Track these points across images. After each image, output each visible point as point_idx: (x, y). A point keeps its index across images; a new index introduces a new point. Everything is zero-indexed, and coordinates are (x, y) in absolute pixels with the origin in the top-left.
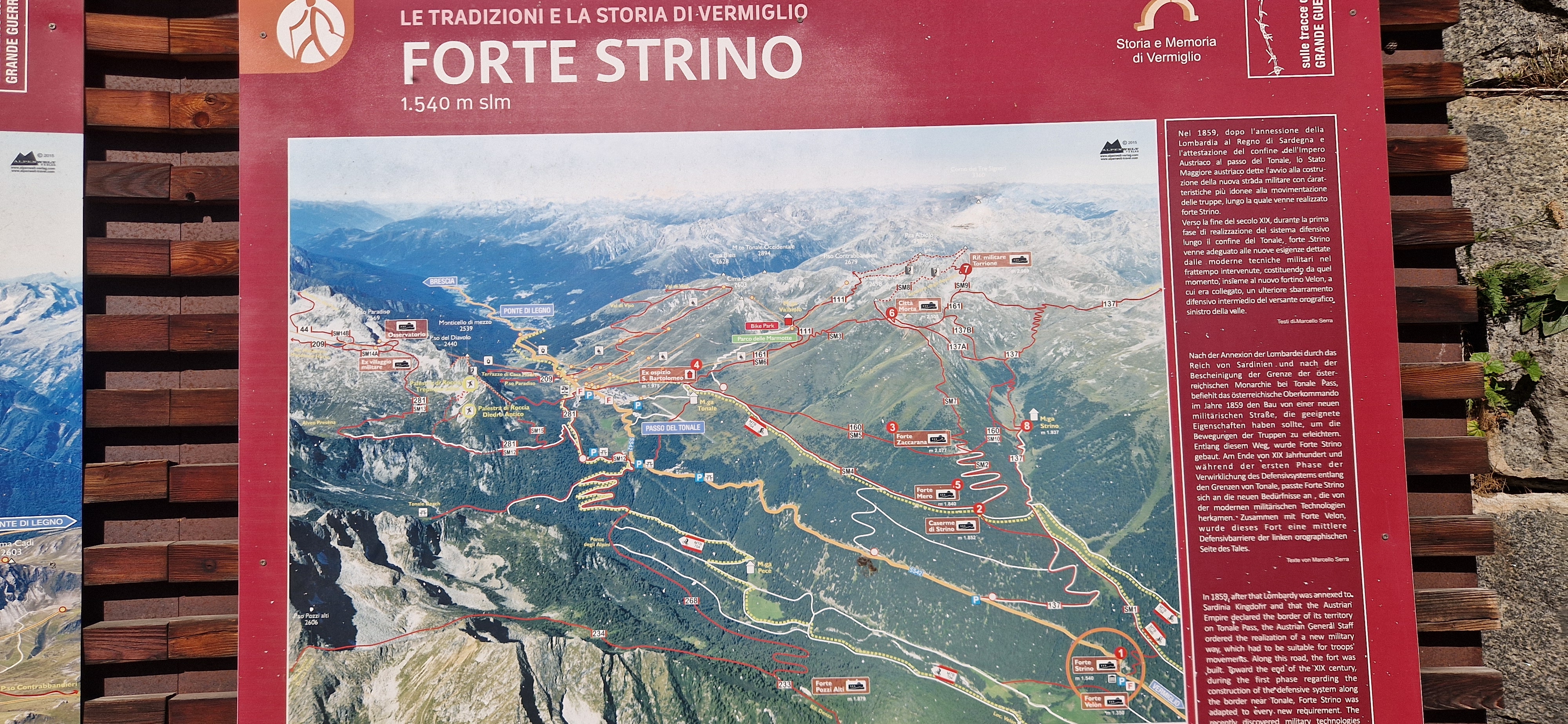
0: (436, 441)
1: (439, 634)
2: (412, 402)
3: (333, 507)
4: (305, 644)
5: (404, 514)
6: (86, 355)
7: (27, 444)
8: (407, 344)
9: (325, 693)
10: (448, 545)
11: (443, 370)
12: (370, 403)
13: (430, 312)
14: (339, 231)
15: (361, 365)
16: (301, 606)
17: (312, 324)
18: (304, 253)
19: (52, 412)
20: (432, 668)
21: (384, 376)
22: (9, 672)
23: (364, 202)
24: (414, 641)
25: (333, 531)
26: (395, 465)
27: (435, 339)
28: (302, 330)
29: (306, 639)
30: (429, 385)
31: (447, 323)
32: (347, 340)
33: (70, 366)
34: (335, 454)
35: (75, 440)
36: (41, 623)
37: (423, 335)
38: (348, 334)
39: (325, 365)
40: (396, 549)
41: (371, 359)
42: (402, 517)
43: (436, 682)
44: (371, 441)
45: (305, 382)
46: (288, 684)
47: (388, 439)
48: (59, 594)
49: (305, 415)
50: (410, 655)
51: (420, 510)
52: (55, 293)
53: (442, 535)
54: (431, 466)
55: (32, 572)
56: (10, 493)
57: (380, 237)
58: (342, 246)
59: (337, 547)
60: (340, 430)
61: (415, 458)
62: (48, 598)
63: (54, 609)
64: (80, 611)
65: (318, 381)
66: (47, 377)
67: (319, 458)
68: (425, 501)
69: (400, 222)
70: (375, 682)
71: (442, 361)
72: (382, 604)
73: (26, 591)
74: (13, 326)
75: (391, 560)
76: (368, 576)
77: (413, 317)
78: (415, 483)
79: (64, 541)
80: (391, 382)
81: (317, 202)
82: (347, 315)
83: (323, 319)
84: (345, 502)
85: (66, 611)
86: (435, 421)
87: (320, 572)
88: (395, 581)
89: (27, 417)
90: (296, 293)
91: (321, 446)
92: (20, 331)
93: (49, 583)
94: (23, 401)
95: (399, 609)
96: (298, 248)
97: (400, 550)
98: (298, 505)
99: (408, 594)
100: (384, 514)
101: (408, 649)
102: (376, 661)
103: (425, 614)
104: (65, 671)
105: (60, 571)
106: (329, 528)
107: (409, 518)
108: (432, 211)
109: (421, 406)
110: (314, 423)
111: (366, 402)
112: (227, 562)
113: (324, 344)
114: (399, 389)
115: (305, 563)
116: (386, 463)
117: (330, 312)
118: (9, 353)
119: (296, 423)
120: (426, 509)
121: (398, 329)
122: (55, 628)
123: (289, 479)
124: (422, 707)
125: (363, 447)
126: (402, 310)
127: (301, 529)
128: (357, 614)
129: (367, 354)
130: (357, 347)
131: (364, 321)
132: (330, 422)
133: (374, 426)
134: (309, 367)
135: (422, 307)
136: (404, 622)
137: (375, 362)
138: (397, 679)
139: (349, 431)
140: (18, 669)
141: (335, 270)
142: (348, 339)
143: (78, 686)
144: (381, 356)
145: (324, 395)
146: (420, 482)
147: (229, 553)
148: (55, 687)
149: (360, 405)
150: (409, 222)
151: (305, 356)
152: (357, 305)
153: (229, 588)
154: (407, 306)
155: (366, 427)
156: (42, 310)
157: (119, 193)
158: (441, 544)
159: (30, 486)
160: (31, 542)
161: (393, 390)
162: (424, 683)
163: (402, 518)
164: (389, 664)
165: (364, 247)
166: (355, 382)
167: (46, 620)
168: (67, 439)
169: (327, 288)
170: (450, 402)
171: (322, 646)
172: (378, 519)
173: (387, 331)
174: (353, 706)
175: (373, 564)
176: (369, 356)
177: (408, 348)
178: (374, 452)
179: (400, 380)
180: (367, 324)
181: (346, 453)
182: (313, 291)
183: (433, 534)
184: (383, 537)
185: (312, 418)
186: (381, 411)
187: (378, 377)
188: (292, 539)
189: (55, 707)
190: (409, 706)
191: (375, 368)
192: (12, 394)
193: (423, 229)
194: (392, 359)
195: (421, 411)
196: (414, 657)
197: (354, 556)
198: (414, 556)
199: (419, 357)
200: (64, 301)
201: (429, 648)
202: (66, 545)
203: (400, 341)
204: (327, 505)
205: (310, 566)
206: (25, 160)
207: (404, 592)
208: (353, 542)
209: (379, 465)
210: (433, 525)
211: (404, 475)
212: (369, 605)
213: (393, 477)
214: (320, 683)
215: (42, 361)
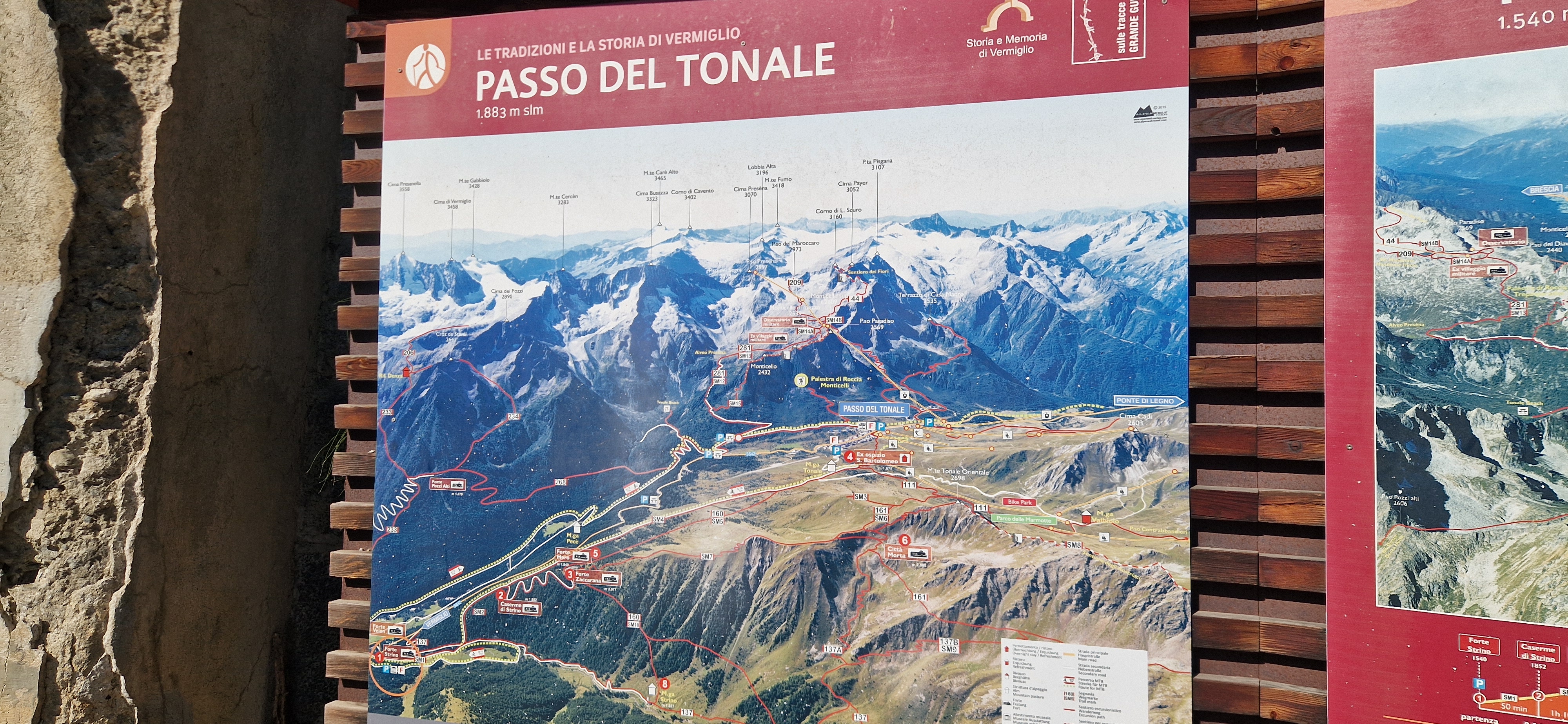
0: (1537, 343)
1: (1543, 527)
2: (1509, 307)
3: (1422, 401)
4: (1394, 522)
5: (1501, 412)
6: (1190, 268)
7: (1146, 338)
8: (1504, 251)
9: (1416, 568)
10: (1553, 444)
11: (1545, 275)
12: (1461, 308)
13: (1530, 220)
14: (1428, 149)
15: (1451, 273)
16: (1389, 488)
17: (1399, 236)
18: (1391, 172)
19: (1165, 314)
20: (1536, 558)
21: (1478, 282)
22: (1135, 516)
23: (1456, 121)
24: (1514, 531)
25: (1422, 424)
26: (1490, 365)
27: (1536, 245)
28: (1389, 241)
29: (1395, 518)
30: (1530, 290)
31: (1551, 230)
32: (1436, 249)
33: (1179, 276)
34: (1424, 354)
35: (1183, 337)
36: (1160, 480)
37: (1523, 242)
38: (1437, 243)
39: (1413, 273)
40: (1492, 444)
41: (1463, 266)
42: (1499, 414)
43: (1540, 572)
44: (1462, 342)
45: (1392, 288)
46: (1377, 556)
47: (1483, 341)
48: (1172, 459)
49: (1392, 318)
50: (1510, 543)
51: (1519, 409)
52: (1167, 219)
53: (1546, 434)
54: (1532, 367)
55: (1151, 440)
56: (1134, 377)
57: (1474, 151)
58: (1432, 163)
59: (1427, 438)
60: (1429, 332)
61: (1513, 360)
62: (1163, 461)
63: (1167, 471)
64: (1188, 474)
65: (1405, 288)
66: (1161, 285)
67: (1407, 357)
68: (1525, 400)
69: (1495, 136)
70: (1470, 563)
71: (1544, 267)
72: (1477, 493)
73: (1147, 454)
74: (1136, 245)
75: (1486, 453)
76: (1462, 467)
77: (1510, 226)
78: (1513, 382)
79: (1175, 416)
80: (1485, 287)
81: (1405, 125)
82: (1437, 226)
83: (1410, 231)
84: (1435, 398)
85: (1178, 473)
86: (1536, 324)
87: (1409, 459)
88: (1492, 473)
89: (1146, 317)
90: (1382, 208)
91: (1409, 345)
92: (1141, 249)
93: (1164, 450)
94: (1143, 304)
95: (1496, 500)
96: (1385, 168)
97: (1496, 445)
98: (1385, 398)
99: (1506, 487)
100: (1478, 411)
101: (1507, 537)
102: (1471, 545)
103: (1526, 506)
104: (1178, 521)
105: (1172, 441)
106: (1418, 420)
107: (1507, 416)
108: (1533, 123)
109: (1520, 311)
110: (1401, 325)
111: (1457, 306)
112: (1313, 445)
113: (1412, 254)
114: (1494, 294)
115: (1393, 450)
116: (1481, 364)
117: (1418, 224)
118: (1133, 267)
119: (1382, 325)
120: (1527, 409)
121: (1493, 237)
122: (1169, 486)
123: (1375, 375)
124: (1524, 593)
125: (1454, 347)
126: (1497, 219)
127: (1387, 420)
128: (1450, 500)
129: (1458, 262)
130: (1448, 256)
131: (1455, 231)
132: (1418, 324)
133: (1466, 328)
134: (1396, 274)
135: (1520, 216)
136: (1502, 513)
137: (1468, 269)
138: (1495, 563)
139: (1439, 333)
140: (1142, 514)
141: (1423, 185)
142: (1438, 248)
143: (1188, 534)
144: (1474, 263)
145: (1412, 300)
146: (1519, 382)
147: (1317, 437)
148: (1170, 532)
149: (1451, 309)
150: (1505, 135)
151: (1391, 265)
152: (1447, 217)
153: (1316, 468)
154: (1503, 216)
155: (1458, 329)
156: (1158, 232)
157: (1215, 133)
158: (1544, 442)
159: (1149, 371)
160: (1150, 416)
161: (1488, 295)
162: (1526, 571)
163: (1499, 416)
164: (1485, 549)
165: (1457, 163)
166: (1445, 288)
167: (1162, 478)
168: (1177, 336)
169: (1415, 202)
170: (1553, 306)
171: (1412, 525)
172: (1471, 415)
173: (1481, 239)
174: (1447, 583)
175: (1466, 456)
176: (1461, 264)
177: (1505, 255)
178: (1467, 353)
179: (1496, 286)
180: (1458, 234)
181: (1435, 353)
182: (1400, 206)
183: (1536, 432)
184: (1477, 431)
185: (1399, 320)
186: (1474, 315)
187: (1471, 283)
188: (1380, 428)
189: (1170, 549)
190: (1509, 590)
191: (1468, 274)
192: (1135, 299)
193: (1523, 141)
194: (1486, 266)
195: (1520, 315)
196: (1515, 545)
197: (1445, 447)
198: (1513, 451)
199: (1518, 264)
200: (1174, 224)
201: (1532, 539)
202: (1177, 420)
203: (1495, 248)
204: (1415, 399)
205: (1397, 453)
206: (1145, 113)
207: (1502, 485)
208: (1444, 434)
209: (1472, 365)
210: (1535, 423)
211: (1501, 375)
212: (1463, 494)
213: (1488, 377)
214: (1411, 558)
215: (1157, 273)
